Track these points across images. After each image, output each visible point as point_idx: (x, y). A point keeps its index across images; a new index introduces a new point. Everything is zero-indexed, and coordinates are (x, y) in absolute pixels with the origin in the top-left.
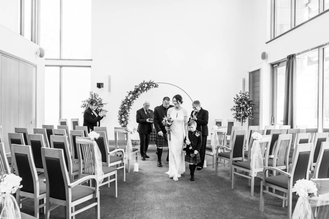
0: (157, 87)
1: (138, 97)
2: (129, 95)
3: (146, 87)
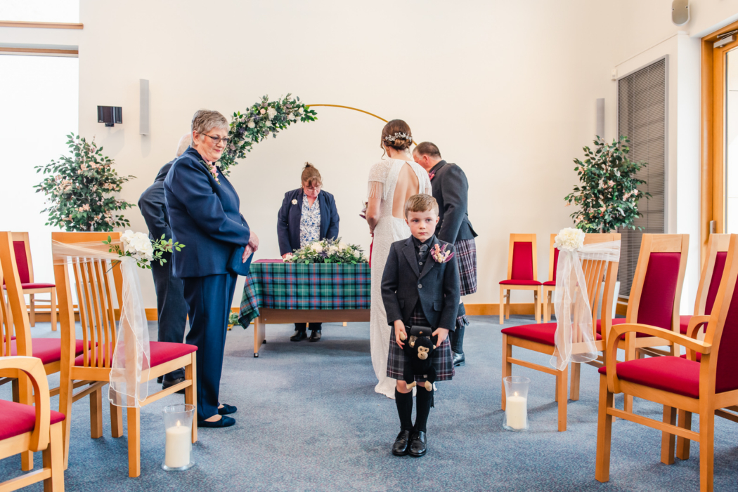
1: (242, 156)
3: (272, 119)
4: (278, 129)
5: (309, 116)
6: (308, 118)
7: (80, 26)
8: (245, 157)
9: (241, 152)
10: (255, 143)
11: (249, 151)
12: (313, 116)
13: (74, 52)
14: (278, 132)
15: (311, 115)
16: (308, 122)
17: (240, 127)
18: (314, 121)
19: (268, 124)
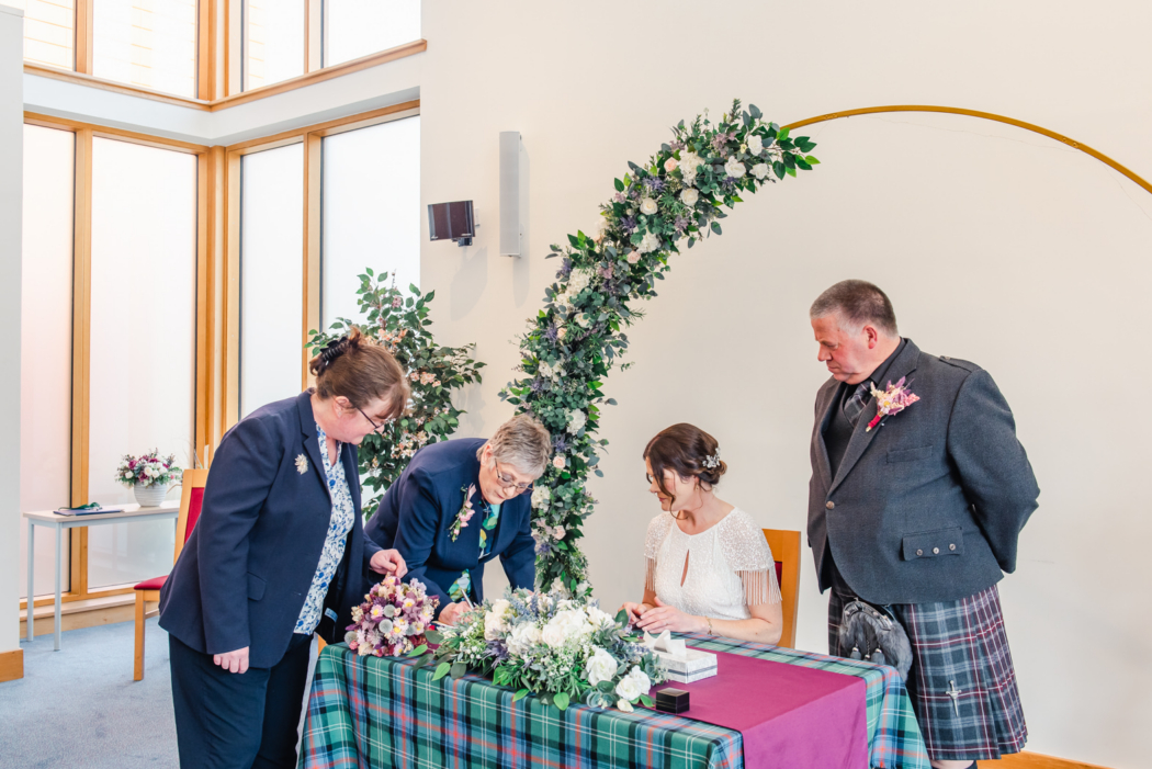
0: (805, 166)
1: (644, 291)
2: (565, 274)
3: (695, 183)
4: (723, 208)
5: (793, 155)
6: (789, 163)
7: (422, 45)
8: (654, 294)
9: (638, 279)
10: (674, 253)
11: (661, 277)
12: (804, 156)
13: (409, 105)
14: (721, 215)
15: (797, 151)
16: (794, 174)
17: (623, 216)
18: (809, 168)
19: (690, 198)
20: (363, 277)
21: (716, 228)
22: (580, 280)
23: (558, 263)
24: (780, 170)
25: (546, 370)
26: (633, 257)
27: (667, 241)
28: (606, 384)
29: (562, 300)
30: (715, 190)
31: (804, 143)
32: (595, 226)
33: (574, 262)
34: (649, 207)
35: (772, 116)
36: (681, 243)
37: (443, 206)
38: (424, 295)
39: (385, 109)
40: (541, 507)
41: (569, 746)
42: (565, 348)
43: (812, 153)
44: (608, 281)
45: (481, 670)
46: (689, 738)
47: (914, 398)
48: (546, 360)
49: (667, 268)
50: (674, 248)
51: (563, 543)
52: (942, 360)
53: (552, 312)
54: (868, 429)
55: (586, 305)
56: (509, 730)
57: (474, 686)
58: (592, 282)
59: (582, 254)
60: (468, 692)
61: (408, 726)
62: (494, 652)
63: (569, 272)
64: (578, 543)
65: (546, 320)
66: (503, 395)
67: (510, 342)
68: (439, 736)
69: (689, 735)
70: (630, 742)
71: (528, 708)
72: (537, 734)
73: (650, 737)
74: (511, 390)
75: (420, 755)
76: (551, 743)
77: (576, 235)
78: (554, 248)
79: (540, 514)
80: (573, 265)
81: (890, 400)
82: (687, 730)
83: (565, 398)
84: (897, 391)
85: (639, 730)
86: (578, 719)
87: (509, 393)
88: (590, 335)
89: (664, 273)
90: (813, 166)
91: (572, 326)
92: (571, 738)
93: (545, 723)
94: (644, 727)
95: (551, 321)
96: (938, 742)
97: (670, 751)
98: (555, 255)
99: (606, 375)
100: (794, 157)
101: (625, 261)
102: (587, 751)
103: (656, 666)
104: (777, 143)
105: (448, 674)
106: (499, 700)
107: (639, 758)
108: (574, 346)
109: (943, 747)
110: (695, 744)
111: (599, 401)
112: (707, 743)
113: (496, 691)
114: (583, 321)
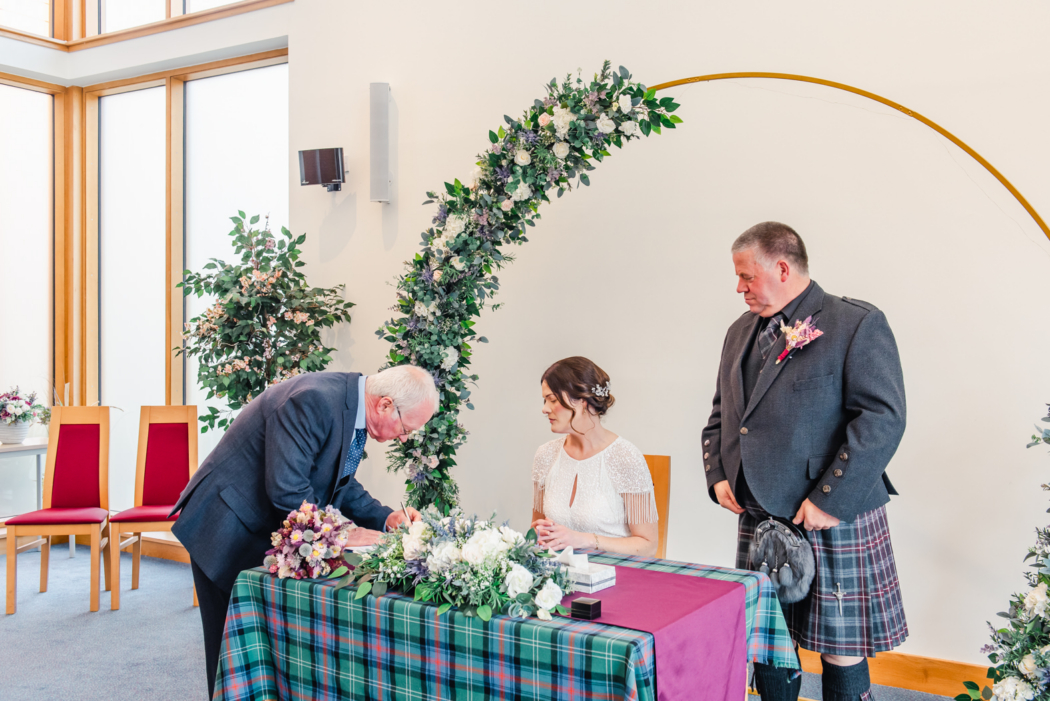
0: (669, 124)
1: (516, 237)
2: (441, 220)
3: (567, 138)
4: (592, 161)
5: (659, 114)
6: (655, 122)
8: (525, 239)
9: (511, 225)
10: (544, 202)
11: (532, 224)
12: (668, 115)
13: (277, 53)
14: (590, 168)
15: (662, 111)
16: (659, 132)
17: (498, 166)
18: (673, 126)
19: (561, 150)
20: (235, 219)
21: (585, 179)
22: (455, 225)
23: (434, 209)
24: (646, 127)
25: (421, 309)
26: (507, 205)
27: (538, 190)
28: (478, 323)
29: (439, 244)
30: (586, 144)
31: (668, 104)
32: (471, 175)
33: (450, 208)
34: (523, 158)
35: (641, 78)
36: (551, 192)
37: (313, 152)
38: (295, 237)
39: (251, 56)
40: (416, 438)
41: (492, 654)
42: (440, 290)
43: (675, 113)
44: (483, 226)
45: (402, 587)
46: (608, 641)
47: (819, 333)
48: (422, 300)
49: (538, 216)
50: (545, 197)
51: (437, 471)
52: (844, 300)
53: (428, 255)
54: (778, 362)
55: (461, 249)
56: (433, 641)
57: (397, 602)
58: (467, 227)
59: (458, 200)
60: (391, 608)
61: (329, 642)
62: (414, 570)
63: (445, 218)
64: (450, 472)
65: (422, 263)
66: (380, 333)
67: (388, 283)
68: (362, 651)
69: (608, 638)
70: (552, 646)
71: (452, 620)
72: (462, 644)
73: (572, 642)
74: (389, 328)
75: (342, 669)
76: (475, 652)
77: (452, 183)
78: (430, 195)
79: (416, 444)
80: (449, 211)
81: (797, 334)
82: (605, 633)
83: (440, 337)
84: (804, 326)
85: (561, 636)
86: (502, 629)
87: (386, 331)
88: (465, 277)
89: (535, 220)
90: (676, 125)
91: (448, 269)
92: (494, 646)
93: (468, 633)
94: (565, 633)
95: (428, 264)
96: (823, 637)
97: (591, 653)
98: (432, 202)
99: (478, 315)
100: (659, 116)
101: (499, 209)
102: (511, 657)
103: (565, 579)
104: (644, 103)
105: (370, 593)
106: (422, 614)
107: (561, 661)
108: (449, 288)
109: (826, 642)
110: (615, 646)
111: (471, 339)
112: (626, 644)
113: (420, 606)
114: (458, 263)
